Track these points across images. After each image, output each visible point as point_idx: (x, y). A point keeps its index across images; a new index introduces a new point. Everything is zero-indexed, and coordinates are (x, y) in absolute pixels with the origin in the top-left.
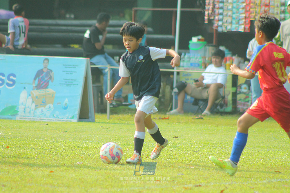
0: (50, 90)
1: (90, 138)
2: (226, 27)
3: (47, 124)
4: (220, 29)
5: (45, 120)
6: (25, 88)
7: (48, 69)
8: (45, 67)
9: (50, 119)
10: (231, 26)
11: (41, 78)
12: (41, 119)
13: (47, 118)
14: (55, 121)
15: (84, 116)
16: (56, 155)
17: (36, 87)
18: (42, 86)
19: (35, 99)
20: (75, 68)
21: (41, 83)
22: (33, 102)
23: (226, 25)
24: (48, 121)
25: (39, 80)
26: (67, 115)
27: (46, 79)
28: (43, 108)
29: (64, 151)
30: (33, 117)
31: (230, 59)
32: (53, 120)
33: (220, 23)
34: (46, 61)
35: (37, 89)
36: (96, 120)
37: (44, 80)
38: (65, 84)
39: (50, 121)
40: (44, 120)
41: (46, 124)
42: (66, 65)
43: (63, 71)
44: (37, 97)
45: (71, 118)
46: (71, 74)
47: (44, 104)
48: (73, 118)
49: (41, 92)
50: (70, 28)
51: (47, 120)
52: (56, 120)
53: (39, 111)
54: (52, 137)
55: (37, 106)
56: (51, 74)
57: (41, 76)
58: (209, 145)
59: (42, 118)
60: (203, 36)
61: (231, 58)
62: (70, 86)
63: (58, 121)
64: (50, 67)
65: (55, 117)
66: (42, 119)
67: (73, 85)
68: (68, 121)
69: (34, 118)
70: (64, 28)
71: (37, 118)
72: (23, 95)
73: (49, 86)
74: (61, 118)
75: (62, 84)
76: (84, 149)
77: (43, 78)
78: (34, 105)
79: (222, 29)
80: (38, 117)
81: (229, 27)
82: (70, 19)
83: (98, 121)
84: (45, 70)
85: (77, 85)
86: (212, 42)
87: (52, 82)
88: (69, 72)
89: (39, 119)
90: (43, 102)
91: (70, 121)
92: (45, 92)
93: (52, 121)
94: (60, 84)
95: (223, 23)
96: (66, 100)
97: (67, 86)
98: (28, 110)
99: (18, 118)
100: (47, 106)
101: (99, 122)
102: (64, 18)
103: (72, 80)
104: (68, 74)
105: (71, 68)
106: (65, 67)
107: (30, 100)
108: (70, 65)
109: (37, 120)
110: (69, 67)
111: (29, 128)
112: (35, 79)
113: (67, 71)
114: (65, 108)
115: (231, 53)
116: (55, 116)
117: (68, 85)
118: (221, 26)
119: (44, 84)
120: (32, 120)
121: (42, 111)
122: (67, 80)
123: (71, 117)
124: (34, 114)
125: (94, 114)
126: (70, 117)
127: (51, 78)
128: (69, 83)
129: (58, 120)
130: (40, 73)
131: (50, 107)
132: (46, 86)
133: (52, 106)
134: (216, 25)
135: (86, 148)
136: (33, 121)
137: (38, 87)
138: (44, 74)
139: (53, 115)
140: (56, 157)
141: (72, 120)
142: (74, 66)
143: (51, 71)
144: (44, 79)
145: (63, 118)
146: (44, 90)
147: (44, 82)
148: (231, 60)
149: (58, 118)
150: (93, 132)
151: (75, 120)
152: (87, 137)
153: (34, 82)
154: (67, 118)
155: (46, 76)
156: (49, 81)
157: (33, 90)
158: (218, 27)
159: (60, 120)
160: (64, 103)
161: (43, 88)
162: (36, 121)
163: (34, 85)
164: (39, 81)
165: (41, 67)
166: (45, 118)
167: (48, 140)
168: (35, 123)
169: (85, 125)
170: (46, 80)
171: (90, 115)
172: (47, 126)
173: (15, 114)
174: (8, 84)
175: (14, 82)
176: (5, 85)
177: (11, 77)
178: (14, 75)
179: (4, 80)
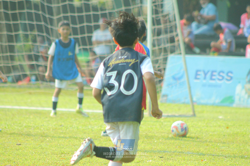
6: (239, 82)
17: (249, 82)
19: (248, 91)
22: (246, 93)
72: (239, 88)
78: (247, 96)
98: (242, 99)
107: (244, 92)
112: (248, 75)
124: (247, 102)
153: (246, 78)
157: (246, 84)
163: (247, 81)
173: (232, 102)
174: (227, 80)
175: (231, 78)
176: (224, 81)
177: (230, 74)
178: (231, 73)
179: (223, 77)
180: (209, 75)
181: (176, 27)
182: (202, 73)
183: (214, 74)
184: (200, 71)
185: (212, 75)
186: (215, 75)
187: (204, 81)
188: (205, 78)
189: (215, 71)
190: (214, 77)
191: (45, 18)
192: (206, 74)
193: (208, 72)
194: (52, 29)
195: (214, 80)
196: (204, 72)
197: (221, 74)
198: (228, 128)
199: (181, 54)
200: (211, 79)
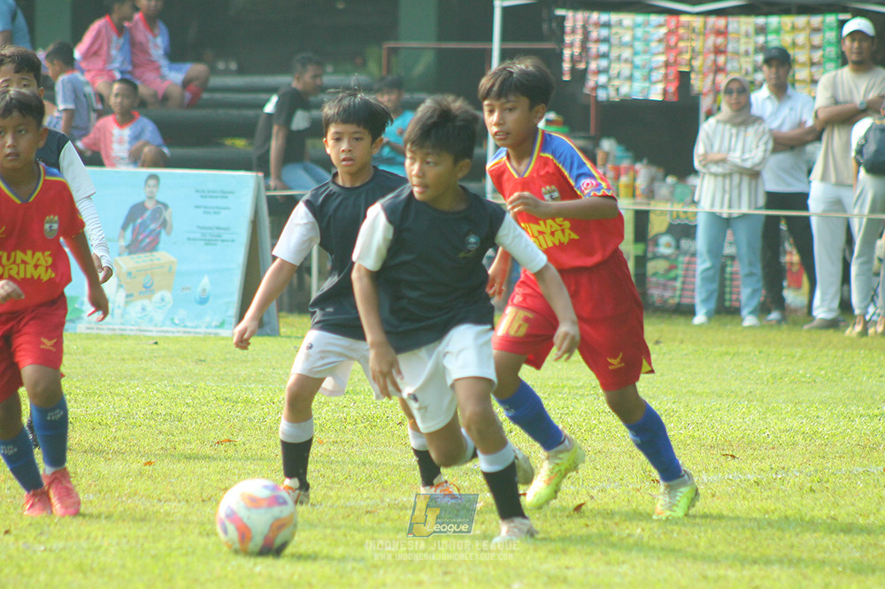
0: (163, 255)
1: (262, 376)
2: (617, 90)
3: (156, 343)
4: (602, 95)
5: (151, 331)
7: (158, 202)
8: (151, 198)
9: (164, 328)
10: (631, 86)
11: (140, 224)
12: (140, 330)
13: (156, 326)
14: (176, 335)
16: (166, 420)
17: (128, 247)
18: (143, 244)
19: (125, 280)
20: (226, 197)
21: (140, 237)
22: (119, 286)
23: (616, 83)
24: (160, 334)
25: (134, 230)
26: (207, 319)
27: (152, 226)
28: (145, 302)
29: (189, 410)
30: (122, 324)
31: (627, 171)
32: (173, 332)
33: (602, 79)
34: (152, 182)
35: (130, 253)
36: (283, 330)
37: (148, 230)
38: (201, 240)
39: (163, 334)
40: (148, 331)
41: (152, 341)
42: (203, 191)
43: (197, 207)
44: (129, 274)
45: (217, 327)
46: (215, 213)
47: (148, 289)
48: (221, 325)
49: (142, 260)
51: (157, 331)
52: (178, 332)
53: (134, 309)
54: (163, 376)
55: (130, 297)
56: (166, 214)
57: (139, 221)
58: (566, 390)
59: (143, 327)
60: (558, 112)
61: (631, 169)
62: (215, 245)
63: (185, 335)
64: (160, 197)
65: (176, 325)
66: (144, 331)
67: (223, 241)
68: (210, 334)
69: (123, 327)
71: (132, 327)
73: (161, 245)
74: (192, 327)
75: (194, 239)
77: (144, 225)
78: (121, 294)
79: (608, 95)
80: (132, 325)
81: (625, 90)
83: (289, 333)
84: (150, 205)
85: (233, 241)
86: (587, 129)
87: (168, 234)
88: (211, 208)
89: (136, 330)
90: (145, 287)
91: (216, 334)
92: (152, 260)
93: (170, 335)
94: (189, 239)
95: (610, 79)
96: (205, 281)
97: (206, 244)
99: (80, 327)
100: (157, 296)
101: (289, 337)
103: (218, 228)
104: (209, 213)
105: (216, 197)
106: (202, 197)
108: (214, 192)
109: (131, 333)
110: (211, 197)
111: (109, 353)
112: (124, 227)
113: (205, 207)
114: (203, 301)
115: (630, 154)
116: (176, 321)
117: (208, 242)
118: (604, 87)
119: (147, 240)
120: (117, 332)
121: (144, 309)
122: (205, 228)
123: (218, 324)
124: (122, 316)
125: (278, 317)
126: (214, 323)
127: (164, 224)
128: (212, 237)
129: (185, 332)
130: (137, 211)
131: (162, 300)
132: (153, 246)
133: (168, 295)
134: (591, 83)
136: (122, 335)
137: (134, 248)
138: (148, 214)
139: (172, 320)
141: (220, 331)
142: (224, 194)
143: (166, 206)
144: (147, 227)
145: (196, 328)
146: (148, 254)
147: (147, 236)
148: (631, 174)
149: (185, 326)
150: (271, 362)
151: (228, 331)
152: (254, 374)
153: (122, 236)
154: (207, 327)
155: (154, 218)
156: (159, 234)
157: (120, 255)
158: (596, 87)
159: (189, 332)
160: (199, 289)
161: (144, 250)
162: (129, 336)
163: (123, 243)
164: (136, 233)
165: (139, 196)
166: (150, 328)
167: (154, 382)
168: (126, 339)
170: (153, 231)
172: (155, 346)
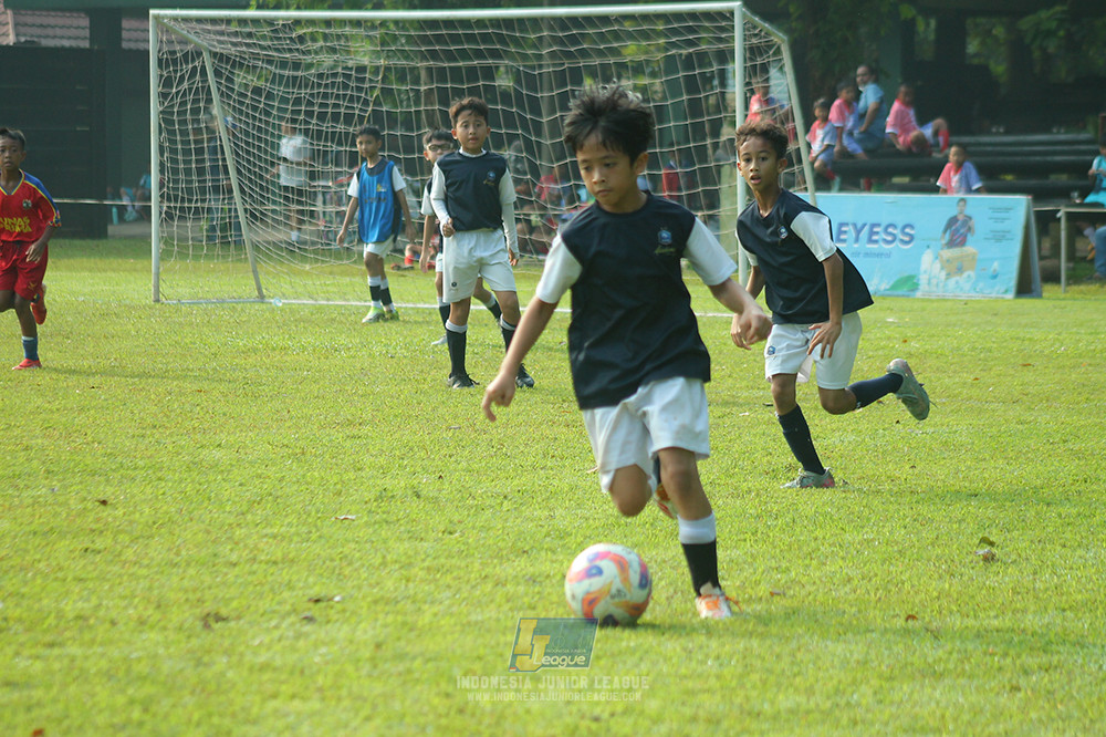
0: (969, 249)
5: (962, 296)
6: (928, 247)
7: (965, 216)
8: (961, 213)
9: (971, 295)
12: (955, 296)
13: (965, 293)
14: (978, 298)
15: (1025, 288)
17: (947, 244)
18: (957, 242)
19: (946, 264)
20: (1008, 212)
21: (955, 238)
22: (942, 268)
24: (968, 298)
25: (951, 233)
26: (997, 288)
27: (962, 231)
28: (958, 278)
29: (995, 346)
30: (943, 292)
32: (976, 297)
34: (961, 203)
35: (949, 247)
36: (1045, 294)
37: (959, 233)
38: (993, 239)
39: (970, 298)
40: (960, 296)
41: (963, 303)
42: (994, 209)
43: (990, 218)
44: (948, 261)
45: (1003, 293)
46: (1002, 222)
47: (960, 270)
48: (1006, 291)
49: (955, 252)
50: (999, 149)
51: (966, 296)
53: (952, 282)
55: (949, 275)
56: (970, 223)
57: (954, 227)
59: (957, 294)
62: (1002, 242)
63: (983, 299)
64: (969, 211)
65: (978, 292)
66: (957, 296)
67: (1006, 239)
68: (998, 297)
69: (944, 294)
70: (989, 149)
72: (927, 258)
73: (967, 243)
74: (987, 294)
75: (989, 239)
76: (1027, 343)
77: (957, 230)
78: (943, 274)
80: (950, 293)
82: (998, 134)
83: (1048, 296)
84: (961, 217)
85: (1013, 239)
87: (972, 235)
88: (999, 219)
89: (953, 296)
90: (958, 268)
91: (1003, 298)
93: (974, 299)
94: (985, 238)
96: (996, 265)
97: (996, 242)
98: (934, 282)
99: (919, 294)
100: (965, 274)
101: (1049, 299)
102: (989, 133)
103: (1003, 231)
104: (998, 222)
105: (1002, 212)
106: (993, 212)
107: (938, 265)
108: (1000, 209)
109: (949, 298)
110: (999, 212)
111: (937, 311)
112: (945, 232)
113: (995, 218)
114: (995, 277)
116: (978, 290)
117: (997, 240)
119: (959, 240)
120: (941, 297)
121: (957, 282)
122: (995, 231)
124: (944, 286)
125: (1041, 285)
126: (1002, 291)
127: (969, 229)
128: (1000, 237)
129: (983, 297)
130: (953, 221)
131: (969, 276)
132: (963, 243)
133: (971, 273)
135: (1030, 339)
136: (943, 299)
137: (951, 244)
138: (959, 223)
139: (975, 289)
140: (982, 355)
141: (1005, 296)
142: (1008, 209)
143: (970, 218)
144: (959, 231)
145: (990, 294)
147: (960, 236)
149: (983, 293)
150: (1039, 315)
151: (1010, 296)
152: (1030, 322)
153: (943, 237)
154: (997, 293)
155: (963, 226)
156: (966, 235)
157: (942, 249)
159: (986, 297)
160: (992, 270)
161: (957, 246)
163: (944, 242)
164: (953, 235)
165: (954, 212)
168: (946, 301)
169: (1027, 303)
170: (962, 233)
171: (1033, 287)
172: (965, 306)
173: (915, 288)
174: (902, 241)
175: (912, 238)
176: (897, 243)
177: (907, 230)
178: (911, 226)
179: (894, 236)
180: (865, 233)
181: (796, 135)
182: (850, 229)
183: (875, 230)
184: (847, 224)
185: (872, 233)
186: (877, 233)
187: (856, 246)
188: (857, 240)
189: (879, 225)
190: (875, 238)
191: (523, 119)
192: (858, 232)
193: (864, 225)
194: (539, 143)
195: (876, 242)
196: (855, 225)
197: (890, 230)
198: (905, 341)
199: (806, 189)
200: (871, 241)
